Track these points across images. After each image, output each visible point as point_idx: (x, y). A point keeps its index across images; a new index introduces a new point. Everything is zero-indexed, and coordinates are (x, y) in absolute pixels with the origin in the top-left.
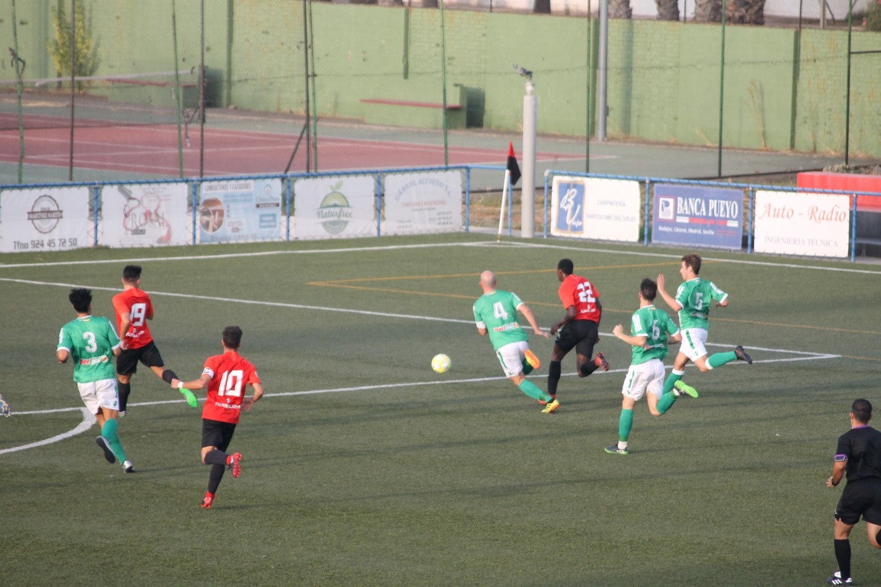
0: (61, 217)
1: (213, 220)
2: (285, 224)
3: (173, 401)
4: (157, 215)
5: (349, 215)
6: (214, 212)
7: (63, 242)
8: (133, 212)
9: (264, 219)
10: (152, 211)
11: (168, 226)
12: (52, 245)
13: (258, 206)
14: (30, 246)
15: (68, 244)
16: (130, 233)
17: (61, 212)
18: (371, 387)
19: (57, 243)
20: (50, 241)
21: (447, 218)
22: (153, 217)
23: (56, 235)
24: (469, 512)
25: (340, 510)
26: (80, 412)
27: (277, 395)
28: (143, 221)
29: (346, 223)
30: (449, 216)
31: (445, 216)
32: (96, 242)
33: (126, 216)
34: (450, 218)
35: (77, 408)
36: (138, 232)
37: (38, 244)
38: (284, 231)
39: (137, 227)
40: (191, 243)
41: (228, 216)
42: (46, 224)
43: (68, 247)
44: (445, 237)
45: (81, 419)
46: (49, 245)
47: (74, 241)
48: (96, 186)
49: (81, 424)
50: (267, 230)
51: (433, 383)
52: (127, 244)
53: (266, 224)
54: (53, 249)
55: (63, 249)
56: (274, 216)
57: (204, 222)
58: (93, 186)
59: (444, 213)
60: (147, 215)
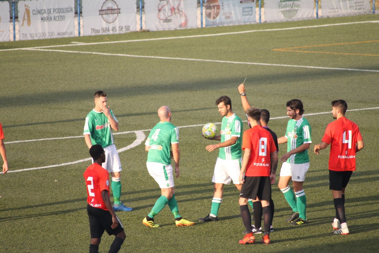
0: (120, 13)
1: (213, 11)
2: (258, 13)
3: (191, 126)
4: (178, 9)
5: (299, 6)
6: (214, 6)
7: (121, 28)
8: (163, 8)
9: (246, 10)
10: (176, 7)
11: (186, 16)
12: (115, 30)
13: (241, 2)
14: (101, 31)
15: (124, 29)
16: (162, 21)
17: (119, 9)
18: (315, 114)
19: (118, 29)
20: (113, 28)
21: (361, 5)
22: (176, 11)
23: (117, 24)
26: (134, 133)
28: (170, 14)
29: (297, 11)
30: (362, 4)
31: (360, 4)
32: (141, 28)
33: (160, 10)
34: (363, 5)
35: (132, 132)
36: (167, 20)
37: (106, 30)
38: (257, 17)
39: (167, 18)
40: (200, 26)
41: (223, 9)
42: (111, 17)
43: (124, 31)
44: (360, 18)
45: (135, 138)
46: (113, 30)
47: (128, 28)
49: (135, 141)
50: (248, 17)
51: (354, 110)
52: (161, 29)
53: (247, 13)
54: (115, 33)
55: (121, 32)
56: (251, 7)
57: (208, 13)
59: (359, 3)
60: (173, 9)
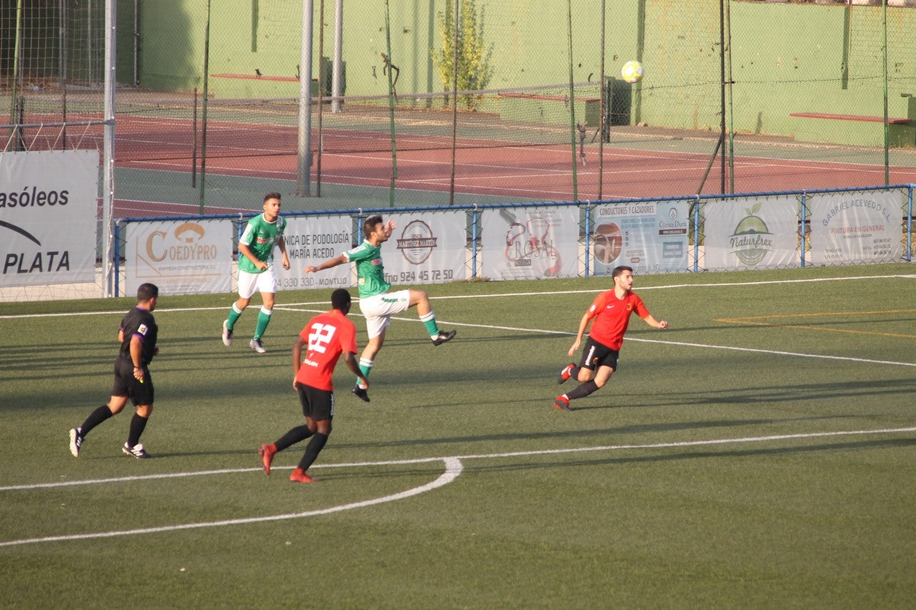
0: (436, 246)
1: (608, 248)
2: (692, 253)
3: (549, 451)
4: (545, 243)
5: (768, 243)
6: (611, 239)
7: (437, 274)
8: (516, 240)
9: (669, 247)
10: (540, 239)
11: (557, 255)
12: (425, 277)
13: (661, 232)
14: (400, 278)
15: (442, 276)
16: (512, 264)
17: (435, 239)
18: (783, 437)
19: (430, 275)
20: (422, 272)
21: (885, 246)
22: (541, 245)
23: (430, 266)
24: (890, 580)
25: (736, 576)
26: (442, 462)
27: (671, 445)
28: (528, 251)
29: (766, 251)
30: (887, 243)
31: (881, 244)
32: (475, 275)
33: (509, 244)
34: (889, 246)
35: (439, 459)
36: (522, 262)
37: (408, 276)
38: (691, 261)
39: (522, 257)
40: (583, 274)
41: (627, 244)
42: (418, 254)
43: (442, 280)
44: (882, 269)
45: (443, 471)
46: (421, 277)
47: (449, 273)
48: (475, 210)
49: (443, 476)
50: (672, 260)
51: (857, 432)
52: (510, 277)
53: (671, 253)
54: (426, 282)
55: (437, 282)
56: (680, 243)
57: (598, 252)
58: (471, 210)
59: (881, 241)
60: (533, 243)
